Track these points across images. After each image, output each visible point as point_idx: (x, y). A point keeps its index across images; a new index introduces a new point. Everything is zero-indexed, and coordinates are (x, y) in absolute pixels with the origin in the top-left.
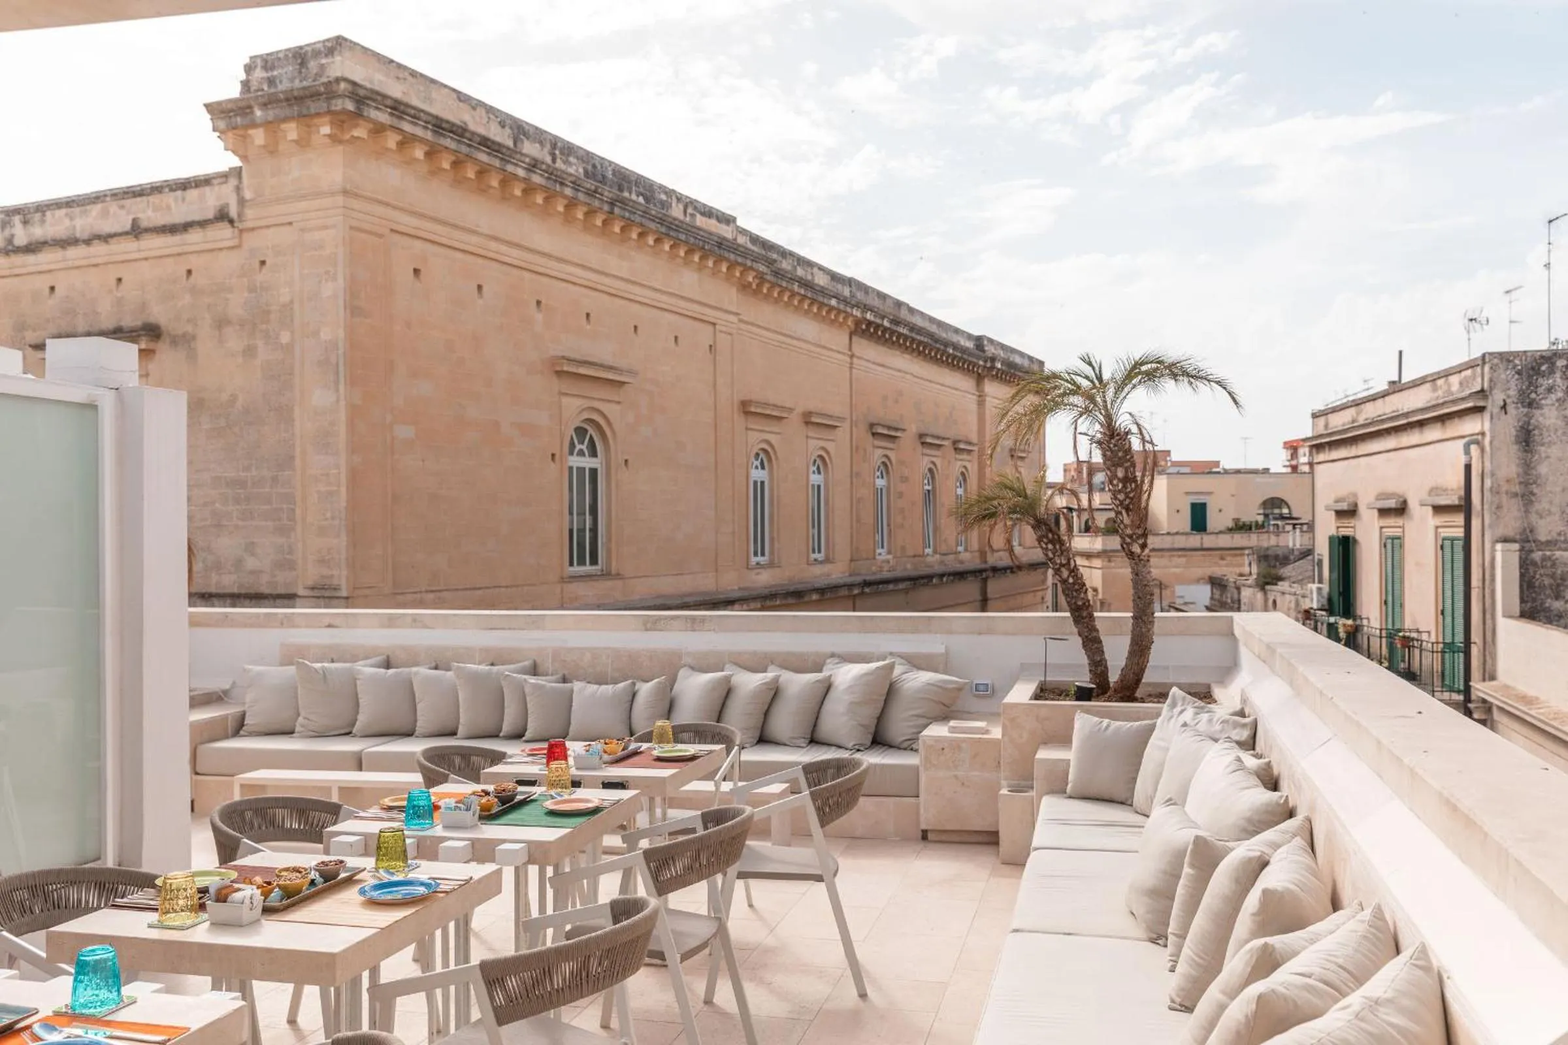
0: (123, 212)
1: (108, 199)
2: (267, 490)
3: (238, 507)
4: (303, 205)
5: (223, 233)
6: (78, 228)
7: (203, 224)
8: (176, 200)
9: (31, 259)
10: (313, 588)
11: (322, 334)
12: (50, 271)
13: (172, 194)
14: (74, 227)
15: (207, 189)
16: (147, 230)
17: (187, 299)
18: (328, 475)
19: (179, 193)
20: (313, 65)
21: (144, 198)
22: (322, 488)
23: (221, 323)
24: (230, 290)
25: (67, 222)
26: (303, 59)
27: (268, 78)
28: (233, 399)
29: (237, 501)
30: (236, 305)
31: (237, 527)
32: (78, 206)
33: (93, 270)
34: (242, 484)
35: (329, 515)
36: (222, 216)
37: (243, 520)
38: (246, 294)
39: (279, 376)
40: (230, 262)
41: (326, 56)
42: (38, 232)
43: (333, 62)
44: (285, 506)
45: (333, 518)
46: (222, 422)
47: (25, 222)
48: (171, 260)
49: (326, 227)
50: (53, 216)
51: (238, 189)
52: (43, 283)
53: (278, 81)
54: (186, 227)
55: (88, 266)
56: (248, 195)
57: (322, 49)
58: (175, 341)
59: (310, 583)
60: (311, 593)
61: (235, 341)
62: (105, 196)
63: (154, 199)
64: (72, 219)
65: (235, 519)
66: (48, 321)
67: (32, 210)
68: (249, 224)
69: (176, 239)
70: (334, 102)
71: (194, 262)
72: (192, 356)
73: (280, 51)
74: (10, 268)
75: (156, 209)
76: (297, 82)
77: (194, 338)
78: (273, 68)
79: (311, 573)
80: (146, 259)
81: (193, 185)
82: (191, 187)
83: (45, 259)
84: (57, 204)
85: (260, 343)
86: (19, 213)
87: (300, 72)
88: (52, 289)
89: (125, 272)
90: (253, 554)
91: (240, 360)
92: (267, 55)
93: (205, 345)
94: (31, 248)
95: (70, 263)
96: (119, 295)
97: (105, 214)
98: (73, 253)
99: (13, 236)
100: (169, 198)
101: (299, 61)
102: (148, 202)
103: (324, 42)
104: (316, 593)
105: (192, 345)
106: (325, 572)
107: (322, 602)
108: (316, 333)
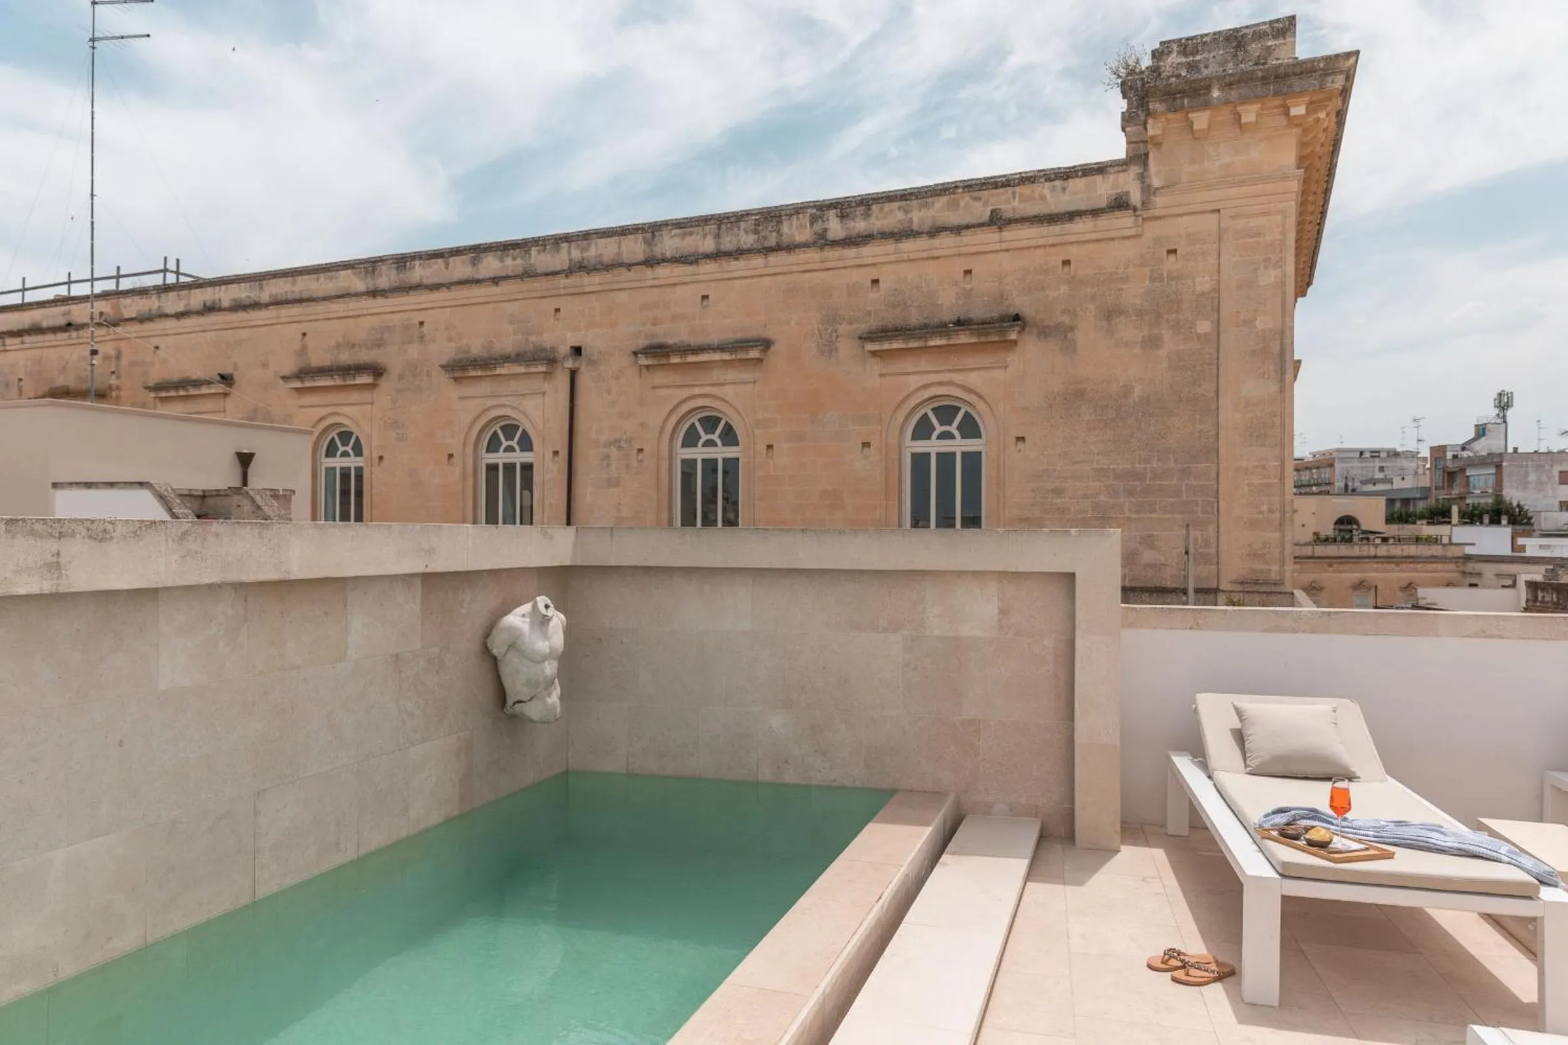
0: (979, 204)
1: (960, 190)
2: (1174, 482)
3: (1132, 499)
4: (1232, 192)
5: (1123, 222)
6: (915, 219)
7: (1095, 213)
8: (1054, 189)
9: (851, 252)
10: (1242, 583)
11: (1258, 323)
12: (874, 265)
13: (1048, 184)
14: (911, 220)
15: (1099, 178)
16: (1011, 221)
17: (1064, 289)
18: (1263, 467)
19: (1058, 183)
20: (1254, 48)
21: (1010, 189)
22: (1256, 480)
23: (1110, 314)
24: (1125, 279)
25: (900, 215)
26: (1239, 42)
27: (1188, 63)
28: (1127, 390)
29: (1130, 493)
30: (1133, 294)
31: (1129, 519)
32: (917, 198)
33: (931, 262)
34: (1138, 476)
35: (1265, 508)
36: (1120, 204)
37: (1137, 512)
38: (1147, 283)
39: (1195, 366)
40: (1131, 250)
41: (1275, 37)
42: (860, 225)
43: (1285, 44)
44: (1199, 499)
45: (1271, 511)
46: (1111, 413)
47: (843, 217)
48: (1040, 251)
49: (1265, 214)
50: (881, 209)
51: (1142, 178)
52: (863, 277)
53: (1202, 65)
54: (1072, 216)
55: (927, 259)
56: (1156, 182)
57: (1269, 31)
58: (1044, 332)
59: (1234, 577)
60: (1240, 588)
61: (1128, 331)
62: (956, 187)
63: (1025, 190)
64: (906, 212)
65: (1127, 512)
66: (869, 313)
67: (853, 204)
68: (1157, 212)
69: (1056, 228)
70: (1330, 79)
71: (1073, 252)
72: (1069, 347)
73: (1206, 35)
74: (822, 262)
75: (1023, 199)
76: (1230, 65)
77: (1072, 329)
78: (1195, 52)
79: (1234, 567)
80: (1007, 250)
81: (1080, 173)
82: (1077, 176)
83: (868, 252)
84: (888, 197)
85: (1167, 334)
86: (836, 208)
87: (1235, 56)
88: (875, 282)
89: (976, 265)
90: (1152, 547)
91: (1138, 350)
92: (1188, 39)
93: (1087, 334)
94: (850, 241)
95: (905, 256)
96: (968, 287)
97: (954, 205)
98: (908, 246)
99: (826, 230)
100: (1045, 189)
101: (1234, 44)
102: (1014, 193)
103: (1271, 22)
104: (1248, 588)
105: (1070, 336)
106: (1258, 566)
107: (1257, 598)
108: (1249, 323)
